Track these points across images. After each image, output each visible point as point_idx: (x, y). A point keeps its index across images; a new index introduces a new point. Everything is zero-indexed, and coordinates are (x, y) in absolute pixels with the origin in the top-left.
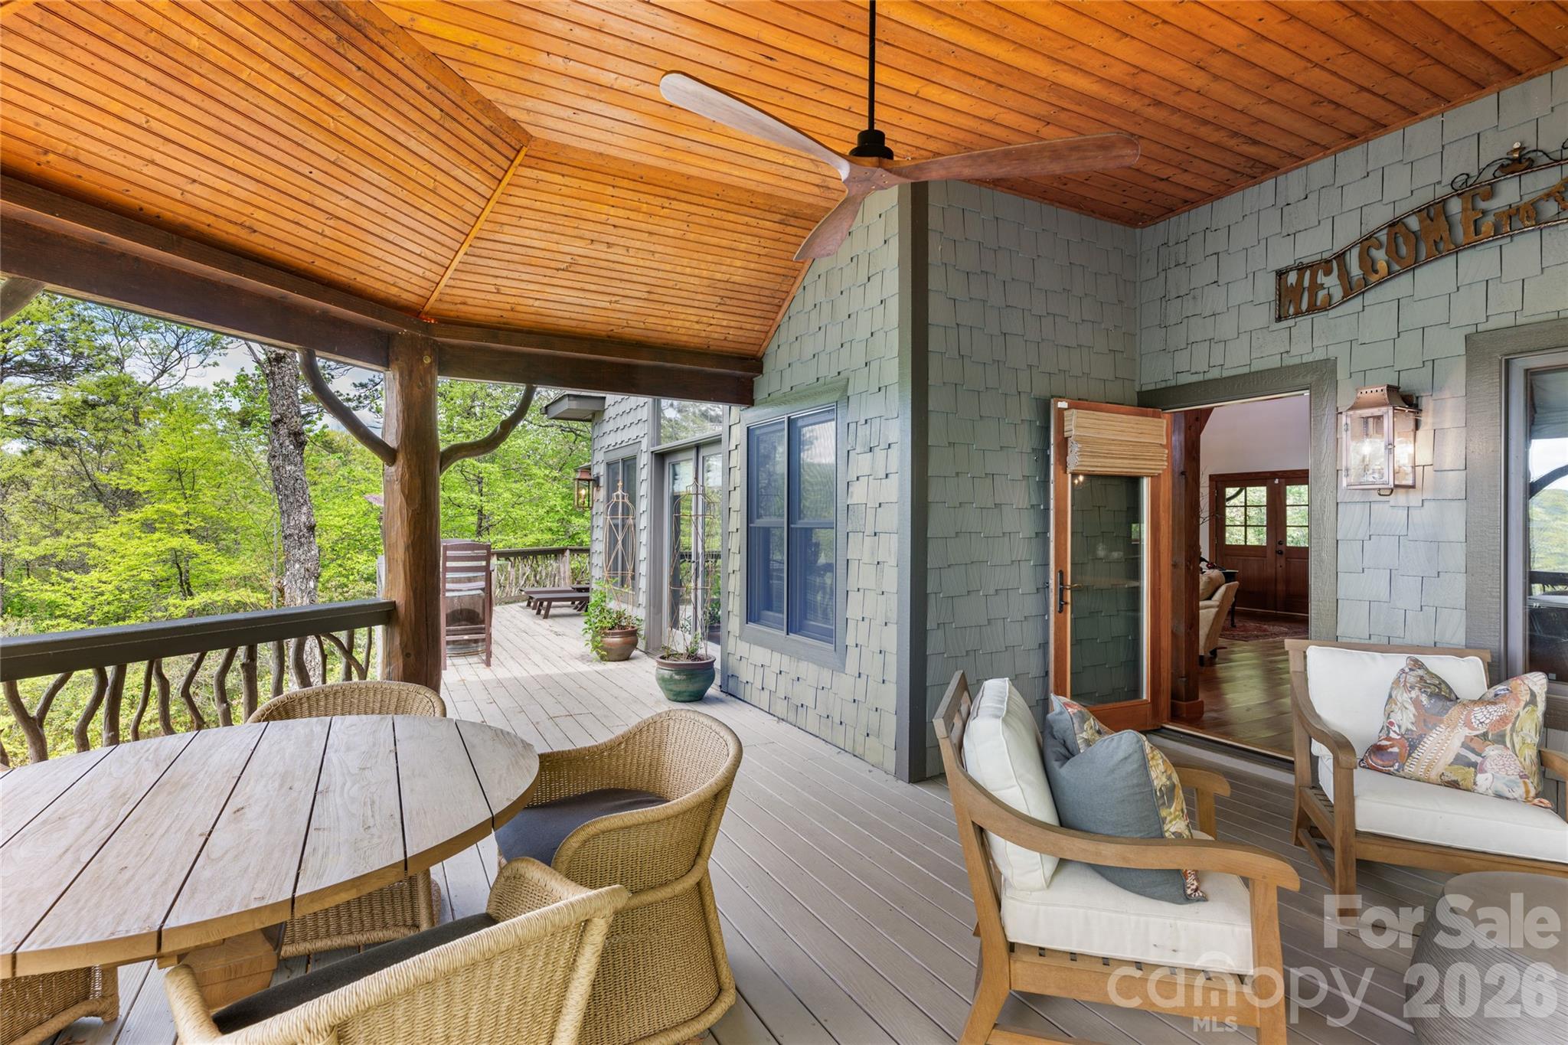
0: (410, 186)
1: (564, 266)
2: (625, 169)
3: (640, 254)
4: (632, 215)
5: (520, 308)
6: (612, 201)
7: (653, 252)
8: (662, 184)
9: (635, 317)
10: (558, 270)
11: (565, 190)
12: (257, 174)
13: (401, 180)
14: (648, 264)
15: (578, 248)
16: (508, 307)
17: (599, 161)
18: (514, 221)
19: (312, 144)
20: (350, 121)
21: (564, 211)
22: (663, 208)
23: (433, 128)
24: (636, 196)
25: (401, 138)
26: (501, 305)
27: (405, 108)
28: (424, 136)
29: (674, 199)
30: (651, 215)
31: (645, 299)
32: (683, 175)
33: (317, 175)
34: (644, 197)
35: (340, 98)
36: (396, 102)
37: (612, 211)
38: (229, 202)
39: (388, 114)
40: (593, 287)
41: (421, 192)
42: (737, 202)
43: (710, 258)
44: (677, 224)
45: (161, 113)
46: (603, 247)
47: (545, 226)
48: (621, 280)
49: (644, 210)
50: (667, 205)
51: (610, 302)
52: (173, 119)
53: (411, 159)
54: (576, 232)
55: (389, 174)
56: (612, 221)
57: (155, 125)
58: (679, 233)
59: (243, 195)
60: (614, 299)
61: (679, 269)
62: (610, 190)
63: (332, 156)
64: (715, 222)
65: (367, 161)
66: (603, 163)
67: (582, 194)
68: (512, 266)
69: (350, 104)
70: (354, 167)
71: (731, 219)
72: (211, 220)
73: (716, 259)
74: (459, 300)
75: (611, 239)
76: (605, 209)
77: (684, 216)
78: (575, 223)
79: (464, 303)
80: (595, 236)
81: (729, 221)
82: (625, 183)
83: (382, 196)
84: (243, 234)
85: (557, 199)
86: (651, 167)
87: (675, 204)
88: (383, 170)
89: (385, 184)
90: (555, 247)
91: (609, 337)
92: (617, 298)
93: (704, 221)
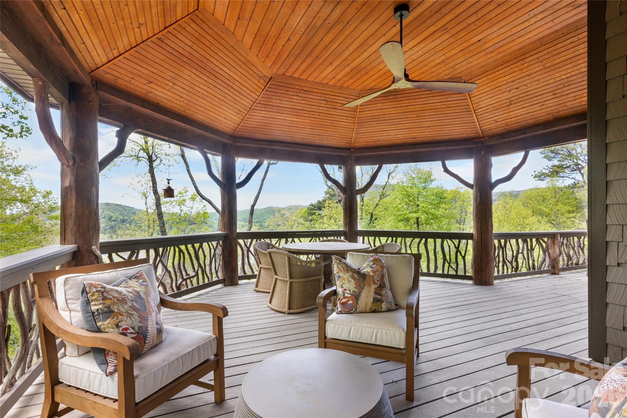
0: (439, 110)
1: (509, 104)
2: (494, 64)
3: (533, 84)
4: (514, 74)
5: (509, 123)
6: (502, 75)
7: (538, 80)
8: (511, 59)
9: (559, 106)
10: (508, 106)
11: (484, 83)
12: (405, 127)
13: (436, 110)
14: (540, 85)
15: (506, 95)
16: (504, 125)
17: (483, 69)
18: (480, 100)
19: (409, 116)
20: (411, 107)
21: (491, 88)
22: (523, 64)
23: (431, 95)
24: (509, 68)
25: (426, 102)
26: (501, 125)
27: (420, 97)
28: (430, 98)
29: (524, 59)
30: (522, 70)
31: (555, 98)
32: (516, 51)
33: (416, 121)
34: (512, 67)
35: (406, 105)
36: (417, 97)
37: (506, 78)
38: (406, 135)
39: (417, 100)
40: (527, 105)
41: (444, 109)
42: (554, 39)
43: (569, 66)
44: (536, 65)
45: (382, 127)
46: (515, 90)
47: (490, 96)
48: (536, 97)
49: (517, 70)
50: (524, 63)
51: (540, 106)
52: (385, 127)
53: (433, 105)
54: (501, 92)
55: (431, 111)
56: (509, 81)
57: (383, 130)
58: (541, 68)
59: (407, 133)
60: (541, 104)
61: (558, 79)
62: (498, 73)
63: (415, 115)
64: (553, 53)
65: (424, 112)
66: (486, 68)
67: (491, 80)
68: (493, 112)
69: (408, 104)
70: (422, 115)
71: (560, 46)
72: (406, 140)
73: (573, 64)
74: (488, 129)
75: (516, 86)
76: (503, 79)
77: (536, 61)
78: (498, 89)
79: (491, 130)
80: (509, 89)
81: (560, 48)
82: (500, 68)
83: (435, 116)
84: (414, 140)
85: (485, 87)
86: (501, 58)
87: (526, 60)
88: (429, 111)
89: (433, 114)
90: (499, 100)
91: (555, 119)
92: (542, 103)
93: (547, 56)
